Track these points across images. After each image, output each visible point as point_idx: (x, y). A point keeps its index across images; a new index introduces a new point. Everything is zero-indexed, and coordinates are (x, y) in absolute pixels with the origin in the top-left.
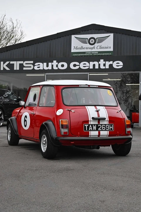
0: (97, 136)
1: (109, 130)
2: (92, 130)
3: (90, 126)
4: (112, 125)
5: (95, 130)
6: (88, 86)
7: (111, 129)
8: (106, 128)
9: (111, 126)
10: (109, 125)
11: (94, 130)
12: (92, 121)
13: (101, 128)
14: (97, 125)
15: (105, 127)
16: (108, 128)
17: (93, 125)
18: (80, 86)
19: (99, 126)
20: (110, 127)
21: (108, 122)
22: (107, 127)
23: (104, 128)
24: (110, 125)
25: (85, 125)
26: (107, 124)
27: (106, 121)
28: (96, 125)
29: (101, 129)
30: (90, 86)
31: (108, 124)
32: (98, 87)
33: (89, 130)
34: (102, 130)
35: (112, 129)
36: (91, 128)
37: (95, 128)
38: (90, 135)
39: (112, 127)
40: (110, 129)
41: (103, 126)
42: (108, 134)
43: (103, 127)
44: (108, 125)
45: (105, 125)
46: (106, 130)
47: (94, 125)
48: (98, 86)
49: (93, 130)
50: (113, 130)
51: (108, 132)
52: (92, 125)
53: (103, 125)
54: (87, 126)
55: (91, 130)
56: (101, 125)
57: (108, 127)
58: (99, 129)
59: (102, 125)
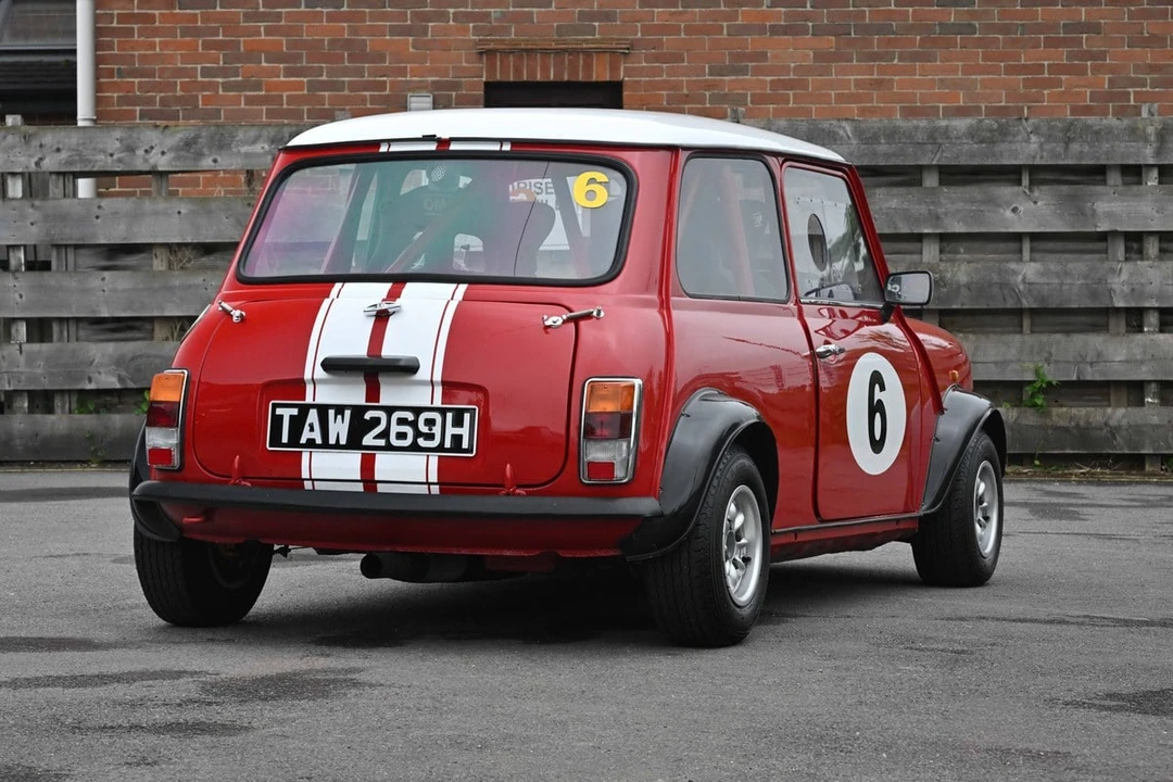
0: (360, 487)
1: (441, 448)
2: (319, 441)
3: (313, 416)
4: (467, 417)
5: (337, 446)
6: (432, 147)
7: (457, 439)
8: (418, 434)
9: (458, 422)
10: (443, 412)
11: (332, 441)
12: (323, 381)
13: (385, 434)
14: (358, 411)
15: (414, 424)
16: (430, 437)
17: (331, 413)
18: (383, 149)
19: (368, 416)
20: (451, 430)
21: (439, 390)
22: (423, 429)
23: (402, 436)
24: (449, 416)
25: (279, 411)
26: (428, 404)
27: (421, 383)
28: (348, 413)
29: (382, 442)
30: (454, 147)
31: (438, 403)
32: (507, 147)
33: (303, 441)
34: (389, 448)
35: (465, 445)
36: (312, 429)
37: (339, 428)
38: (305, 475)
39: (464, 431)
40: (448, 444)
41: (402, 421)
42: (433, 478)
43: (395, 429)
44: (437, 416)
45: (417, 411)
46: (415, 448)
47: (340, 409)
48: (515, 142)
49: (325, 445)
50: (469, 450)
51: (434, 460)
52: (323, 410)
53: (396, 415)
54: (287, 413)
55: (311, 443)
56: (382, 415)
57: (437, 430)
58: (368, 440)
59: (390, 410)
